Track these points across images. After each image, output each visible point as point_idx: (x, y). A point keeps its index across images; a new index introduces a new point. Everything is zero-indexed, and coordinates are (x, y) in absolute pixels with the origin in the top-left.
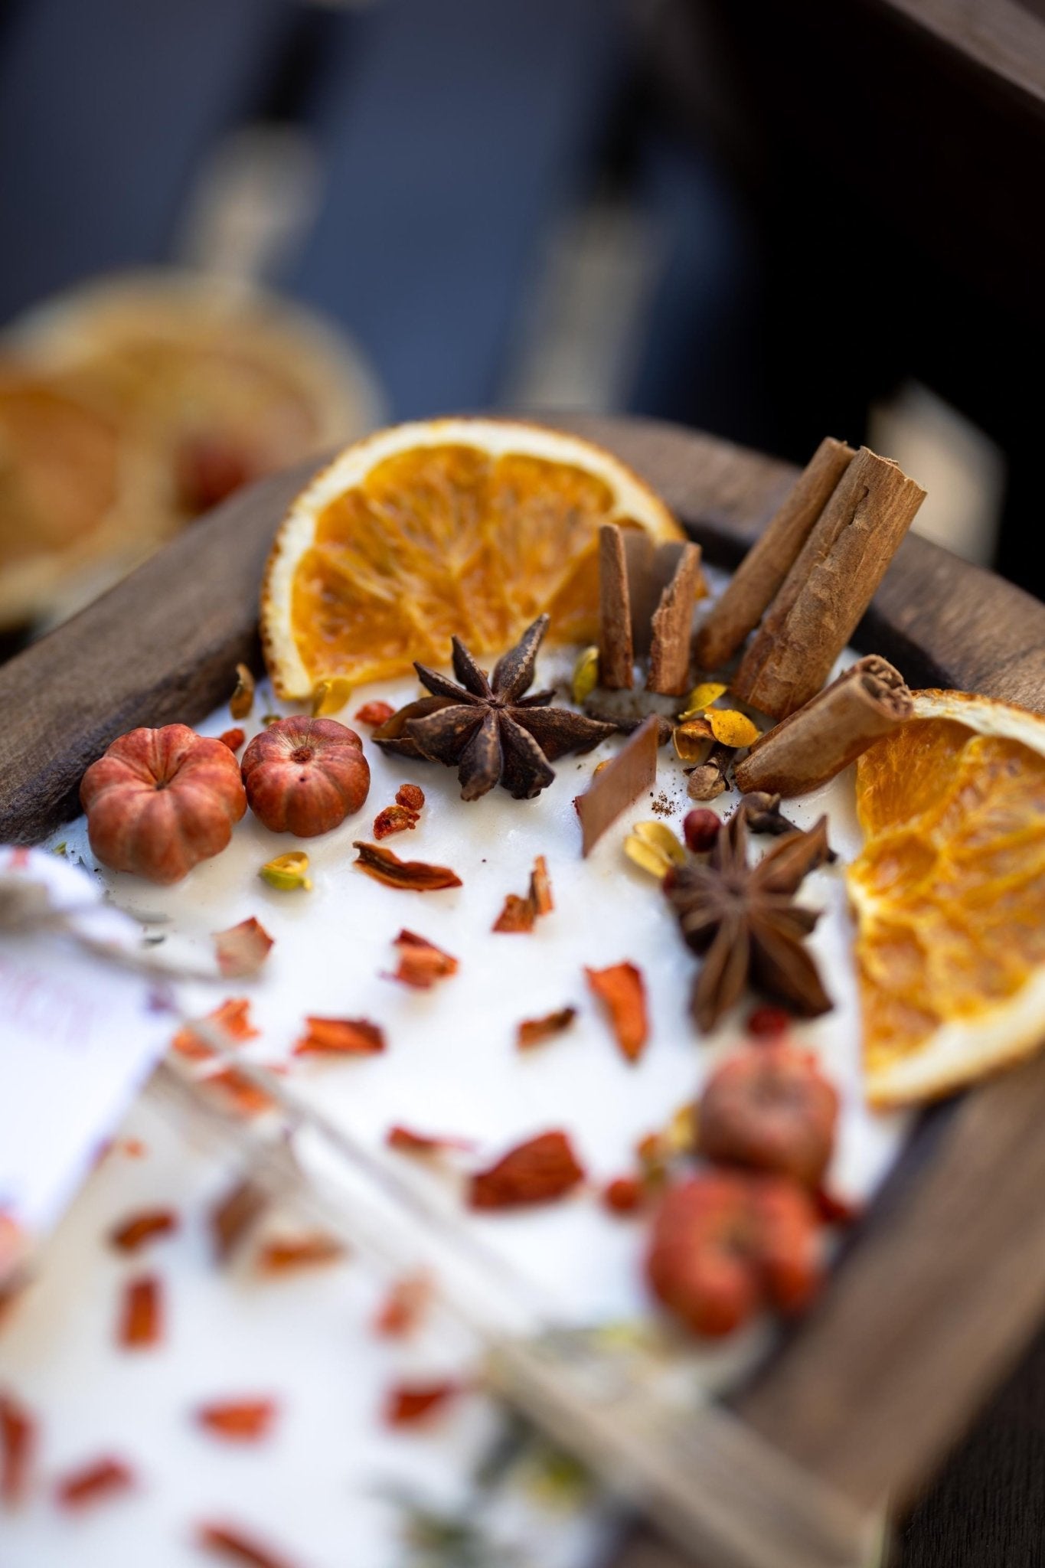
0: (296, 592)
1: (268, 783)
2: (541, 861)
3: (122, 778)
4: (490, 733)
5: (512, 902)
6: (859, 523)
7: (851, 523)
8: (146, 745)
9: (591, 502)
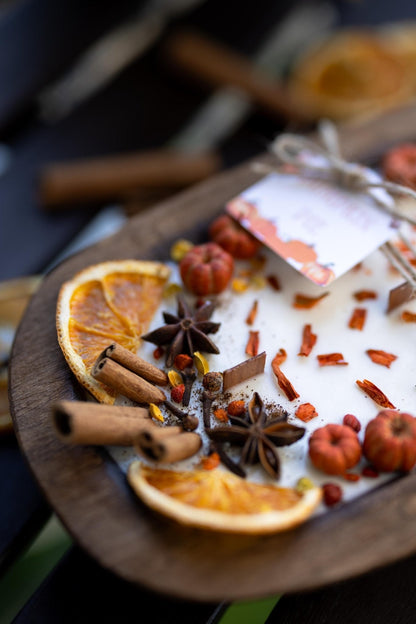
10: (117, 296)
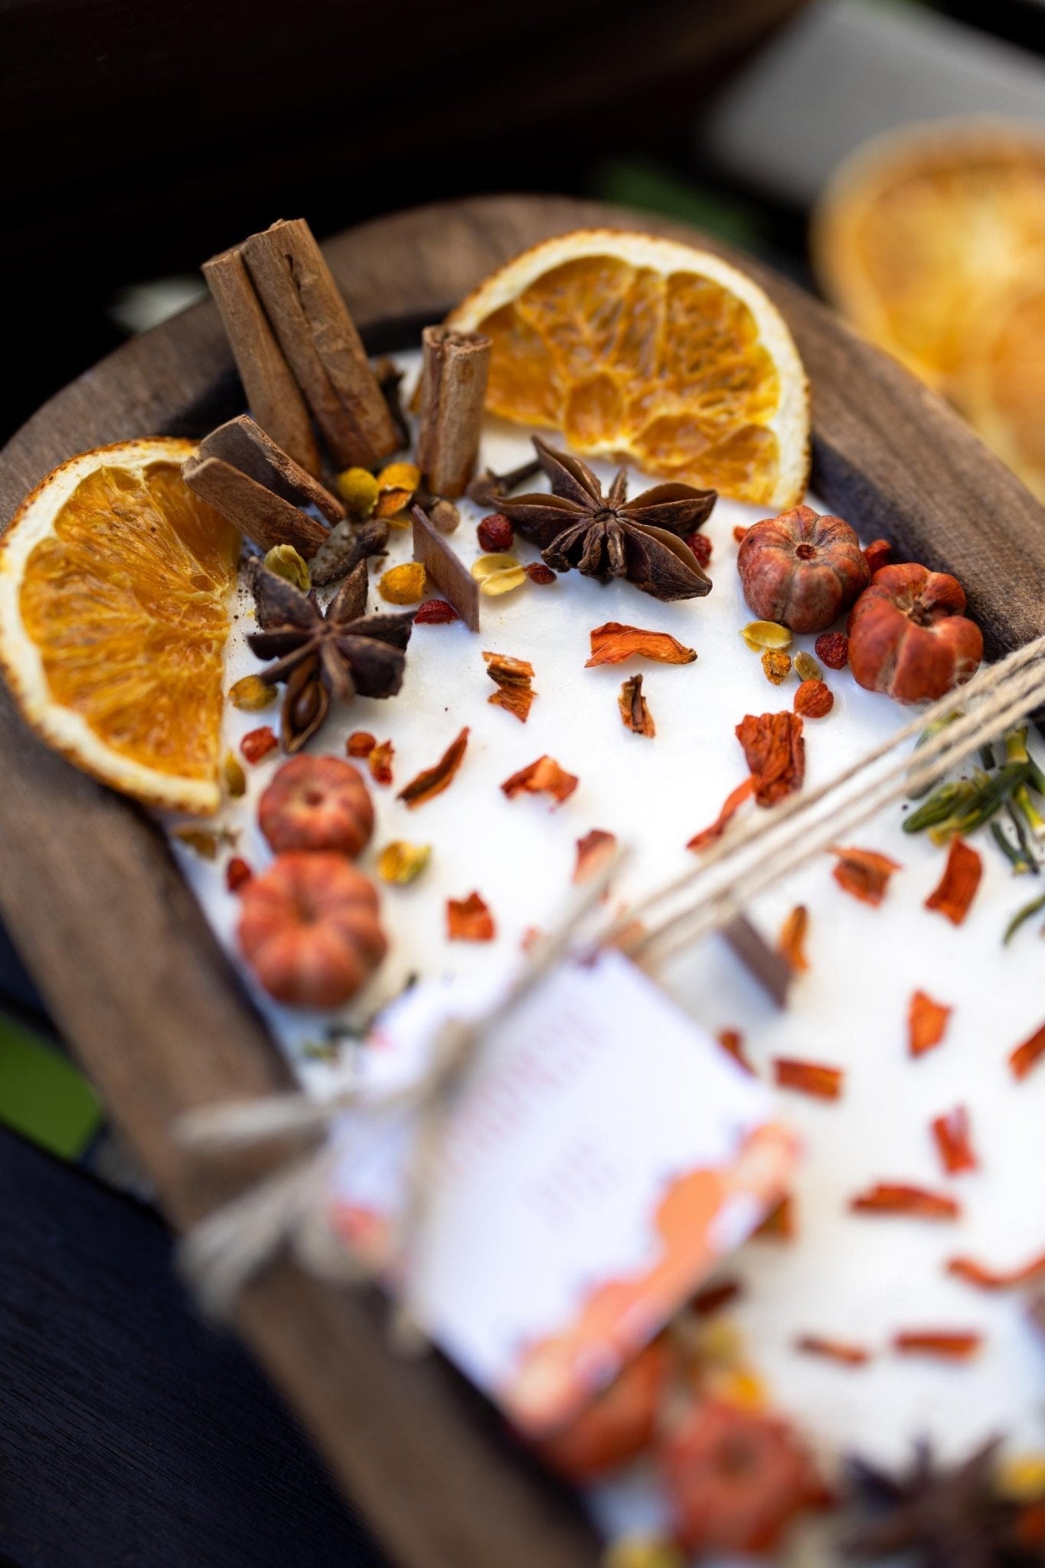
2: (482, 661)
3: (294, 947)
4: (356, 641)
5: (498, 697)
7: (302, 286)
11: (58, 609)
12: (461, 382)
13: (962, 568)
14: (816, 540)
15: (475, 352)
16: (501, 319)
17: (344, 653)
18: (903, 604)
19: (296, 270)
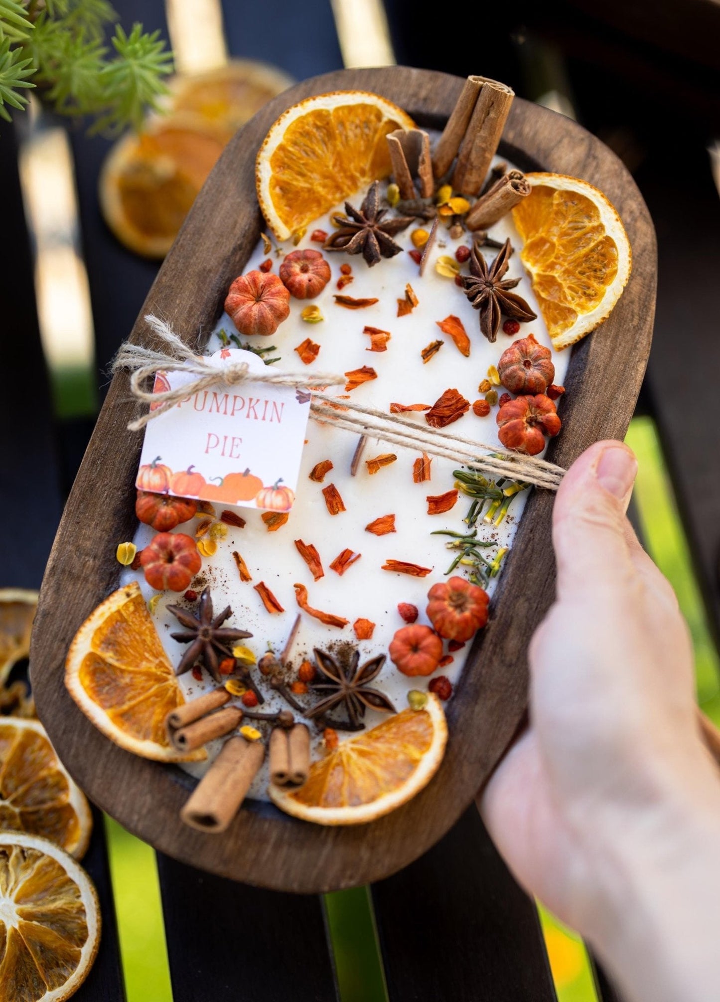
0: (272, 195)
1: (297, 286)
2: (409, 286)
3: (244, 302)
4: (374, 240)
5: (400, 302)
6: (492, 115)
7: (488, 114)
8: (247, 286)
9: (373, 118)
10: (116, 652)
11: (307, 134)
12: (502, 197)
13: (572, 424)
14: (536, 364)
15: (514, 193)
16: (549, 191)
17: (367, 238)
18: (533, 412)
19: (491, 109)
